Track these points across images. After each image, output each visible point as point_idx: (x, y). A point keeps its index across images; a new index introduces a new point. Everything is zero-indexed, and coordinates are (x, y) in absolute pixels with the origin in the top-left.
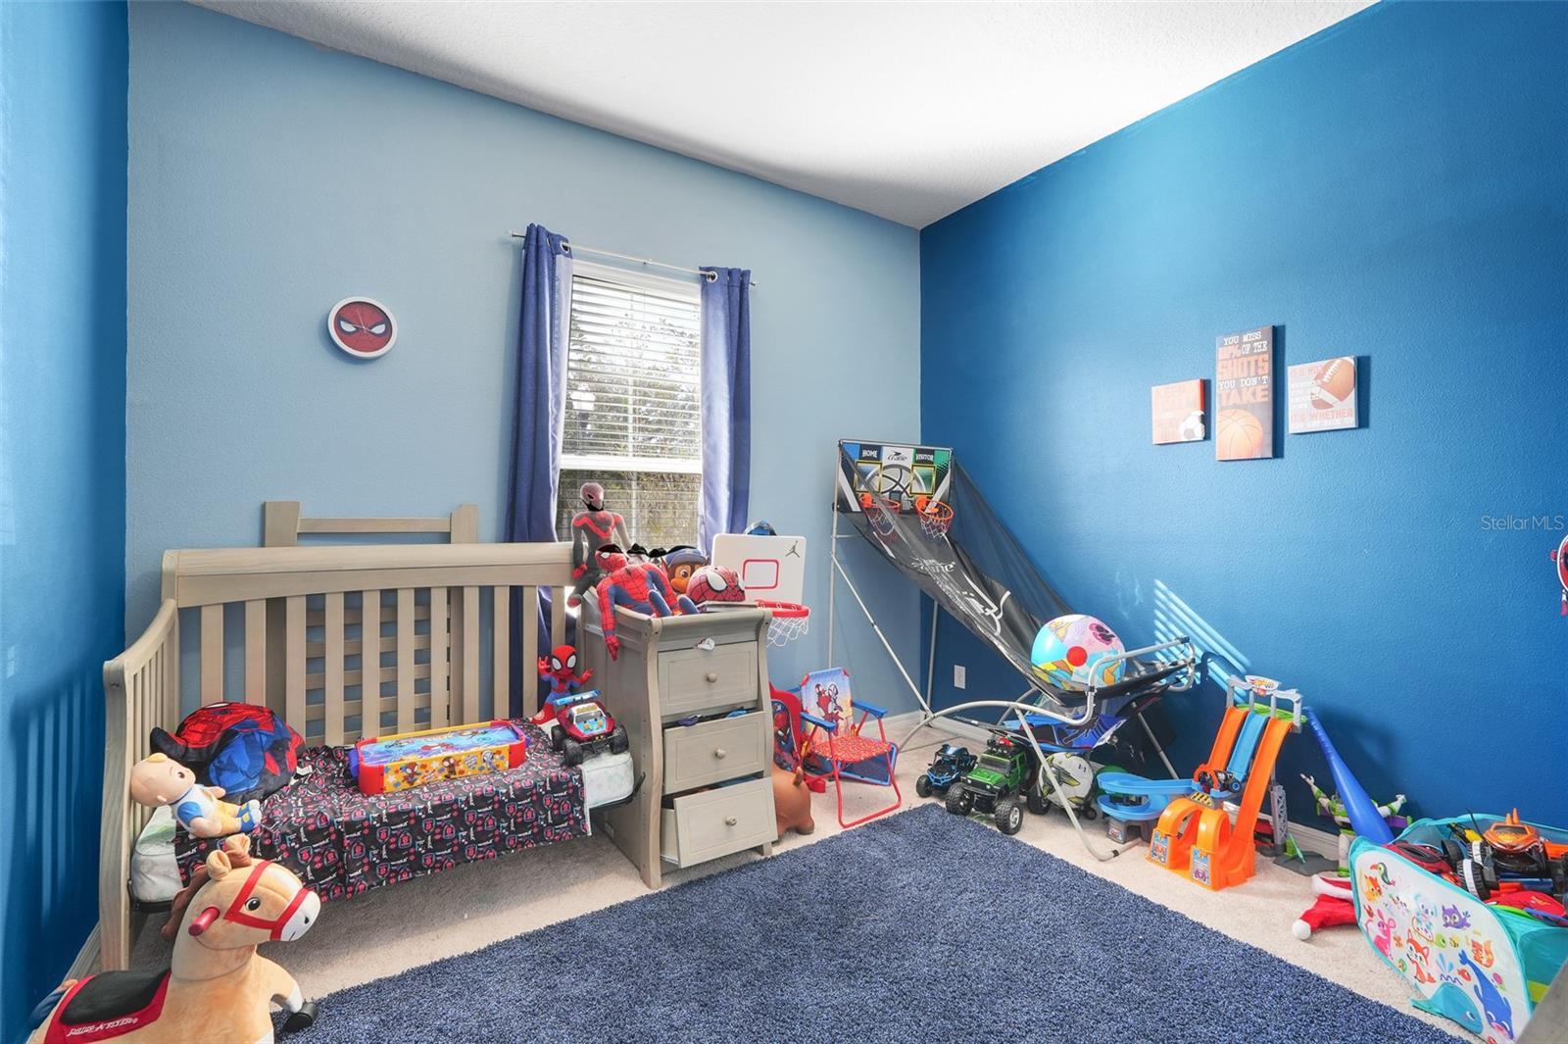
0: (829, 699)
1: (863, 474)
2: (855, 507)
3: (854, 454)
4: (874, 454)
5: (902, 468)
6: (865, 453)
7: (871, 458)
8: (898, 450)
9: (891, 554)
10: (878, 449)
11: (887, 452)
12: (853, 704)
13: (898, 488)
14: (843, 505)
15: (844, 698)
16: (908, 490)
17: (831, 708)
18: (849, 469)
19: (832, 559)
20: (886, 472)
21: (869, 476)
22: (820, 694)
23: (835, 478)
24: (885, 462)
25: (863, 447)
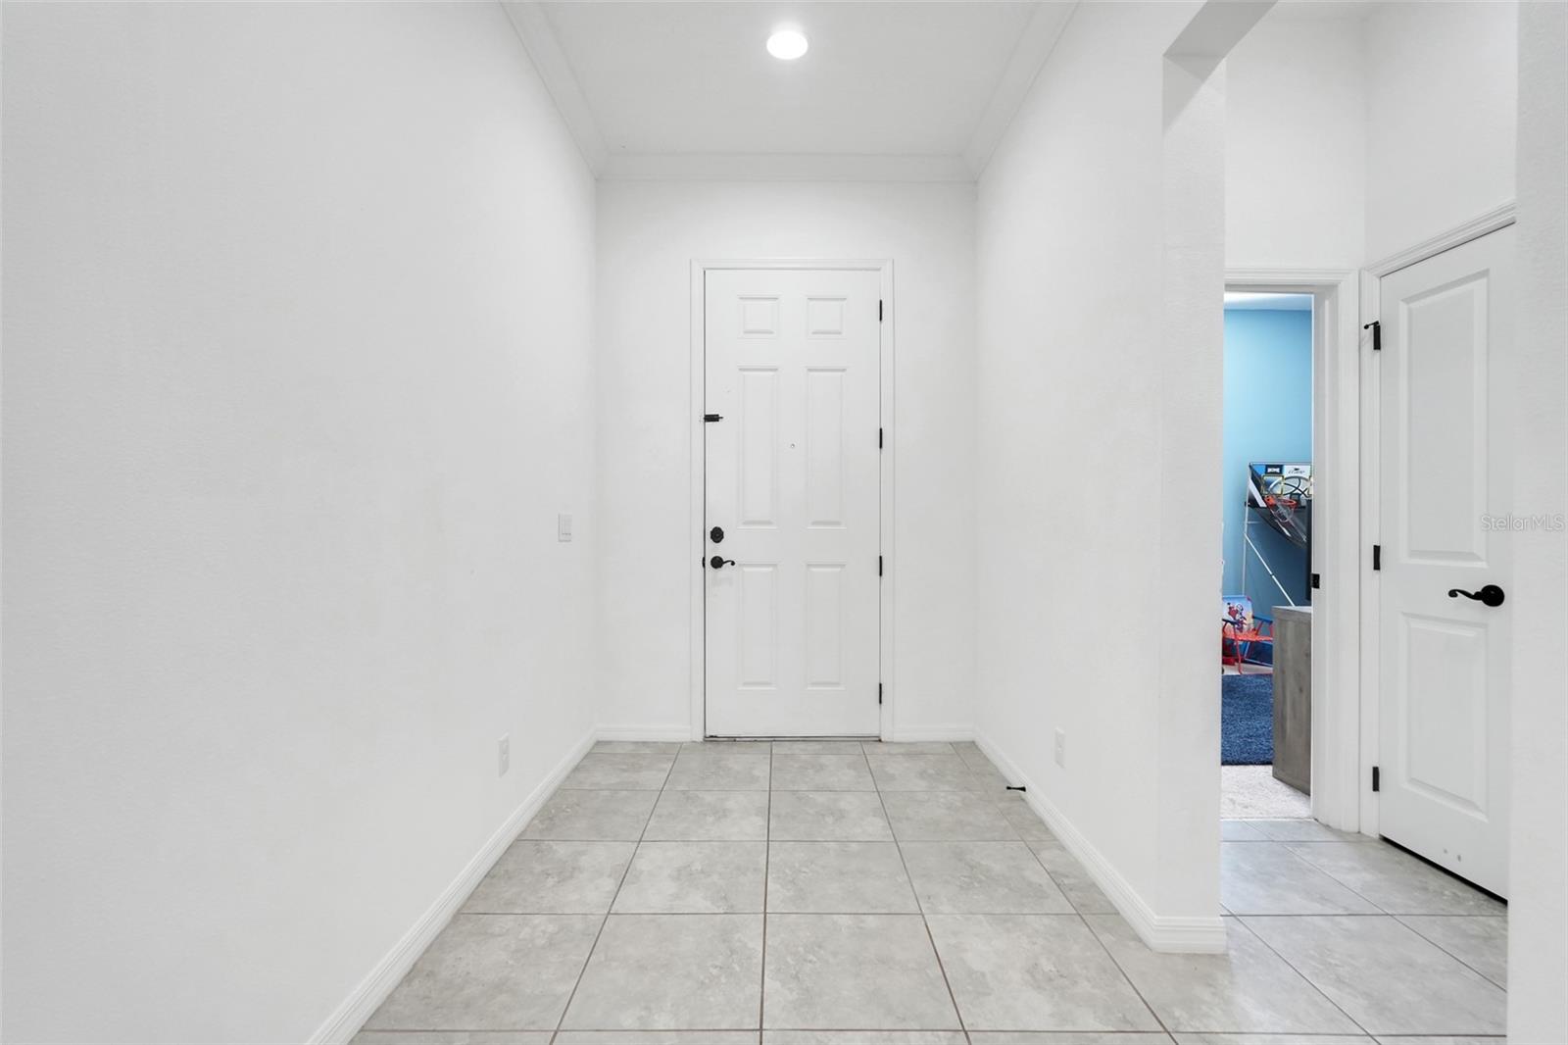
0: (1237, 612)
1: (1268, 484)
2: (1262, 504)
3: (1261, 471)
4: (1278, 470)
5: (1300, 478)
6: (1270, 470)
7: (1276, 473)
8: (1297, 467)
9: (1288, 534)
10: (1281, 467)
11: (1287, 471)
12: (1254, 617)
13: (1297, 491)
14: (1253, 503)
15: (1248, 613)
16: (1306, 493)
17: (1238, 617)
18: (1257, 480)
19: (1244, 536)
20: (1287, 482)
21: (1271, 486)
22: (1230, 608)
23: (1246, 485)
24: (1286, 474)
25: (1268, 466)
